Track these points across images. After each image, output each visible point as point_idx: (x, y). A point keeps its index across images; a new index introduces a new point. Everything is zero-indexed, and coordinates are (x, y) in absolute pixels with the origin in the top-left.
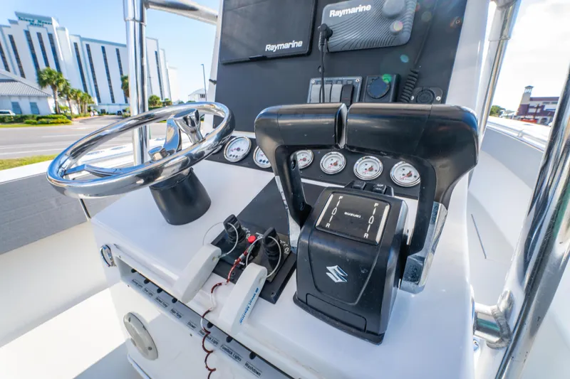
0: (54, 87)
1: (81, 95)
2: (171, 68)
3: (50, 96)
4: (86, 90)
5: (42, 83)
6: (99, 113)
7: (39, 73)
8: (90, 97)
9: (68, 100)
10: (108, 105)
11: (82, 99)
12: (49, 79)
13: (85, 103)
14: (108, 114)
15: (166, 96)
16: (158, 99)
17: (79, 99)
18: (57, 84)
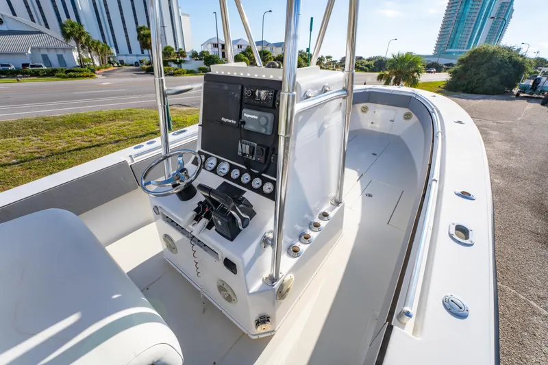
0: (77, 40)
1: (101, 46)
2: (183, 14)
3: (74, 48)
4: (105, 42)
5: (67, 36)
6: (118, 64)
7: (62, 26)
8: (109, 49)
9: (90, 52)
10: (126, 55)
11: (102, 51)
12: (72, 32)
13: (105, 55)
14: (126, 65)
15: (180, 46)
16: (172, 49)
17: (99, 50)
18: (80, 37)
